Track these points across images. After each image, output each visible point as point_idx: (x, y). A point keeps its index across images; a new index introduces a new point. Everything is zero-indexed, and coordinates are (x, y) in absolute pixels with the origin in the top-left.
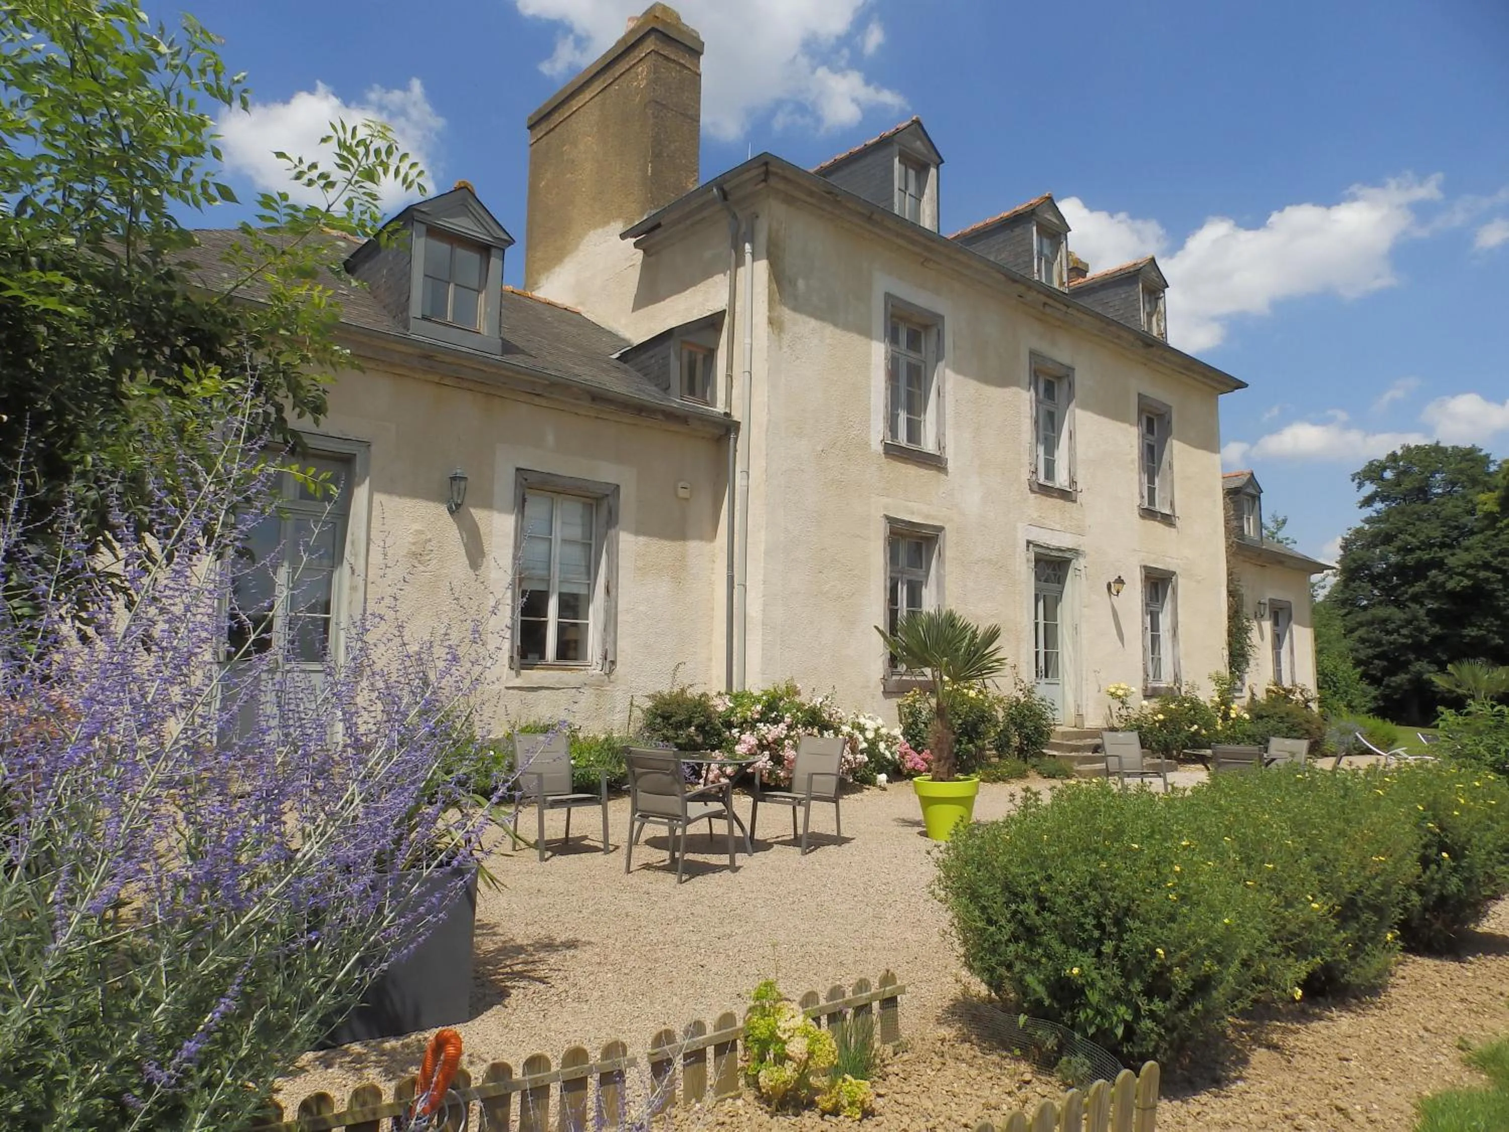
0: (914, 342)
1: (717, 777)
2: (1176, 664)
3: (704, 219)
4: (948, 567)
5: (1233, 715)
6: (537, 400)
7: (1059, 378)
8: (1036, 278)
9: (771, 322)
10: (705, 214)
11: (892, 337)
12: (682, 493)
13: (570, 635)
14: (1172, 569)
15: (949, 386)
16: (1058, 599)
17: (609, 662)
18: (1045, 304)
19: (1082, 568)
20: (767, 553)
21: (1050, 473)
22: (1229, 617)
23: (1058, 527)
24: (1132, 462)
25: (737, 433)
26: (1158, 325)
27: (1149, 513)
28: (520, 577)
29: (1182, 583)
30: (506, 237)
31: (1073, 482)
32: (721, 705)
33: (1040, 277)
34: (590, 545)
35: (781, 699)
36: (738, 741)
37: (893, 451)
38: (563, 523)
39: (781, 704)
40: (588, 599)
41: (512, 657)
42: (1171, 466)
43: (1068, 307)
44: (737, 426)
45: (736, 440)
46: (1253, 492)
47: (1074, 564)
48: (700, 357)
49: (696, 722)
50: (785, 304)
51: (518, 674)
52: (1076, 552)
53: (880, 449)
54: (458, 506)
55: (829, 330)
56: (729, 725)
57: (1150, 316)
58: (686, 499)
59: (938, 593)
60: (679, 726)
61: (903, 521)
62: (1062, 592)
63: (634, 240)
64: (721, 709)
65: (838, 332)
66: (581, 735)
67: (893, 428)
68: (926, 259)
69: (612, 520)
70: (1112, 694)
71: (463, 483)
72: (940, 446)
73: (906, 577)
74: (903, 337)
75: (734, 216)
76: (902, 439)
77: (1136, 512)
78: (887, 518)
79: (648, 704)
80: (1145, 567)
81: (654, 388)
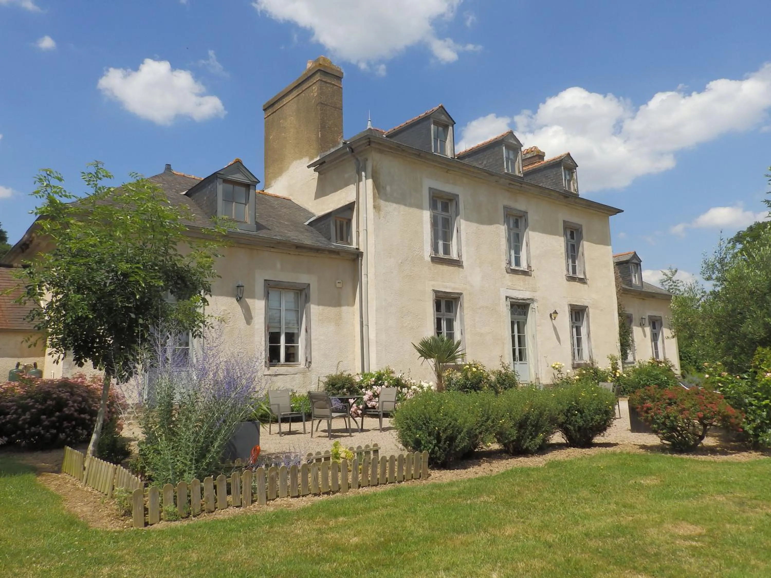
0: (445, 207)
1: (356, 410)
2: (590, 351)
3: (344, 159)
4: (465, 311)
5: (618, 375)
6: (272, 250)
7: (521, 217)
8: (506, 171)
9: (375, 207)
10: (345, 157)
11: (433, 206)
12: (339, 285)
13: (291, 351)
14: (586, 304)
15: (462, 227)
16: (525, 323)
17: (309, 362)
18: (510, 184)
19: (536, 307)
20: (376, 311)
21: (518, 263)
22: (620, 327)
23: (522, 289)
24: (562, 253)
25: (362, 257)
26: (574, 185)
27: (571, 279)
28: (268, 327)
29: (591, 311)
30: (256, 181)
31: (529, 267)
32: (358, 379)
33: (508, 170)
34: (298, 311)
35: (384, 375)
36: (365, 394)
37: (436, 260)
38: (286, 302)
39: (384, 377)
40: (298, 335)
41: (266, 362)
42: (583, 254)
43: (522, 184)
44: (362, 253)
45: (362, 260)
46: (637, 262)
47: (532, 306)
48: (345, 223)
49: (346, 386)
50: (381, 199)
51: (269, 369)
52: (532, 300)
53: (429, 259)
54: (240, 298)
55: (402, 208)
56: (361, 387)
57: (569, 181)
58: (341, 288)
59: (461, 323)
60: (339, 388)
61: (442, 292)
62: (526, 320)
63: (314, 168)
64: (357, 381)
65: (407, 208)
66: (297, 395)
67: (436, 249)
68: (448, 170)
69: (307, 300)
70: (554, 367)
71: (242, 288)
72: (459, 255)
73: (445, 317)
74: (439, 206)
75: (357, 160)
76: (441, 254)
77: (565, 278)
78: (434, 290)
79: (326, 380)
80: (570, 305)
81: (324, 239)
